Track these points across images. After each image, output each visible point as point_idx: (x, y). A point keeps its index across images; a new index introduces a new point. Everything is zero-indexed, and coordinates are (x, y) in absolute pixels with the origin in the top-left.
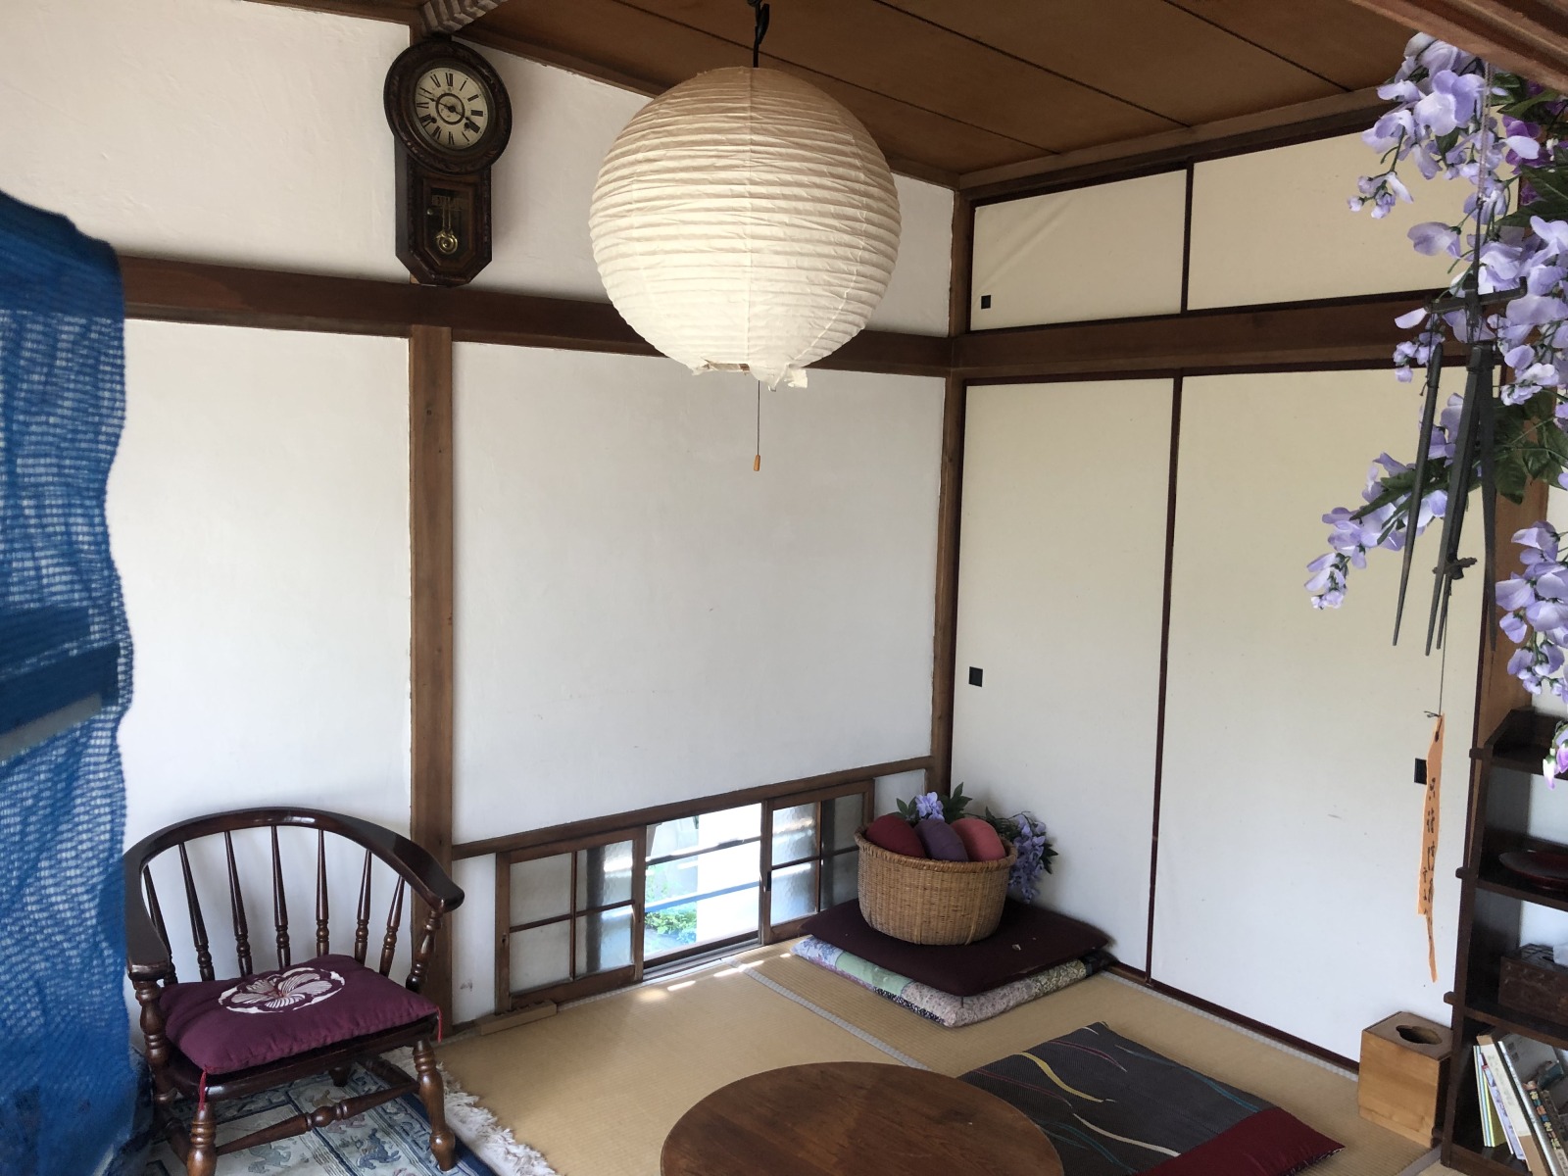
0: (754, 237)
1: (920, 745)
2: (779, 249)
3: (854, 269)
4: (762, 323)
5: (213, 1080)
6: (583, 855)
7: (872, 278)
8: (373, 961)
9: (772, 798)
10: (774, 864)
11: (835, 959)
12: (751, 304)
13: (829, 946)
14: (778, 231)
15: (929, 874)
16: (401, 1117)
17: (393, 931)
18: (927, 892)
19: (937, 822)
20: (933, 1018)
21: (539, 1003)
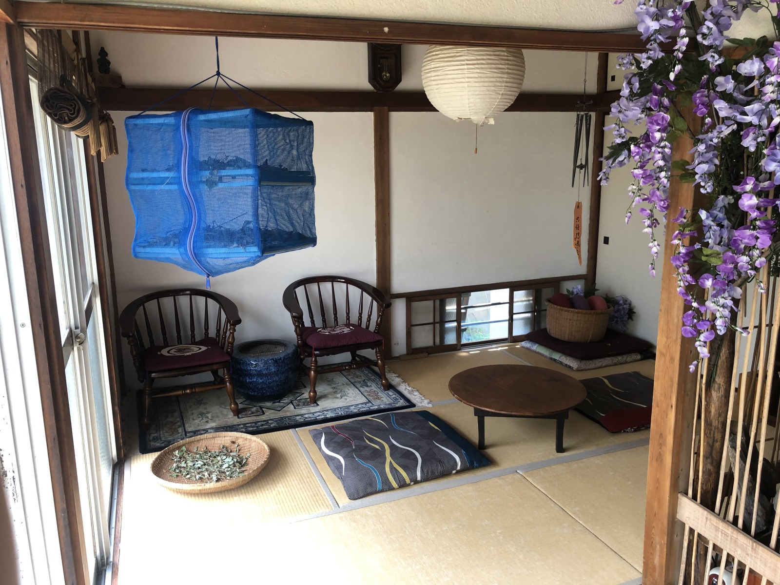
0: (468, 78)
1: (582, 270)
2: (476, 81)
3: (503, 85)
4: (473, 105)
5: (316, 350)
6: (438, 302)
8: (364, 326)
9: (514, 287)
10: (514, 312)
11: (535, 347)
12: (469, 99)
13: (534, 343)
14: (476, 75)
15: (572, 314)
16: (373, 377)
17: (370, 316)
18: (571, 321)
19: (580, 296)
20: (570, 367)
21: (422, 352)
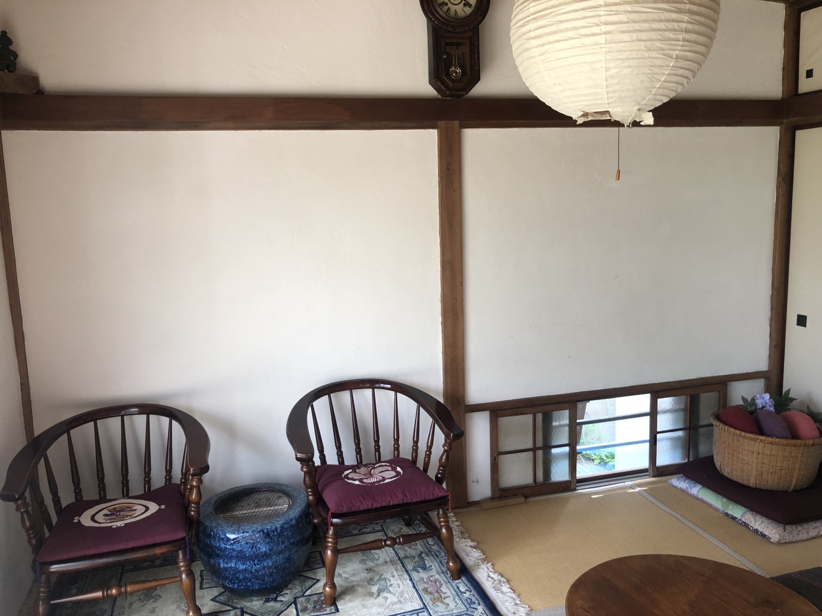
0: (606, 24)
1: (760, 361)
2: (624, 29)
3: (680, 37)
4: (616, 81)
5: (335, 516)
6: (540, 417)
7: (695, 42)
8: (420, 465)
9: (657, 391)
10: (658, 430)
11: (697, 490)
12: (607, 69)
13: (693, 482)
14: (623, 17)
15: (762, 444)
16: (435, 548)
17: (429, 448)
18: (760, 456)
19: (770, 412)
20: (763, 536)
21: (515, 495)
